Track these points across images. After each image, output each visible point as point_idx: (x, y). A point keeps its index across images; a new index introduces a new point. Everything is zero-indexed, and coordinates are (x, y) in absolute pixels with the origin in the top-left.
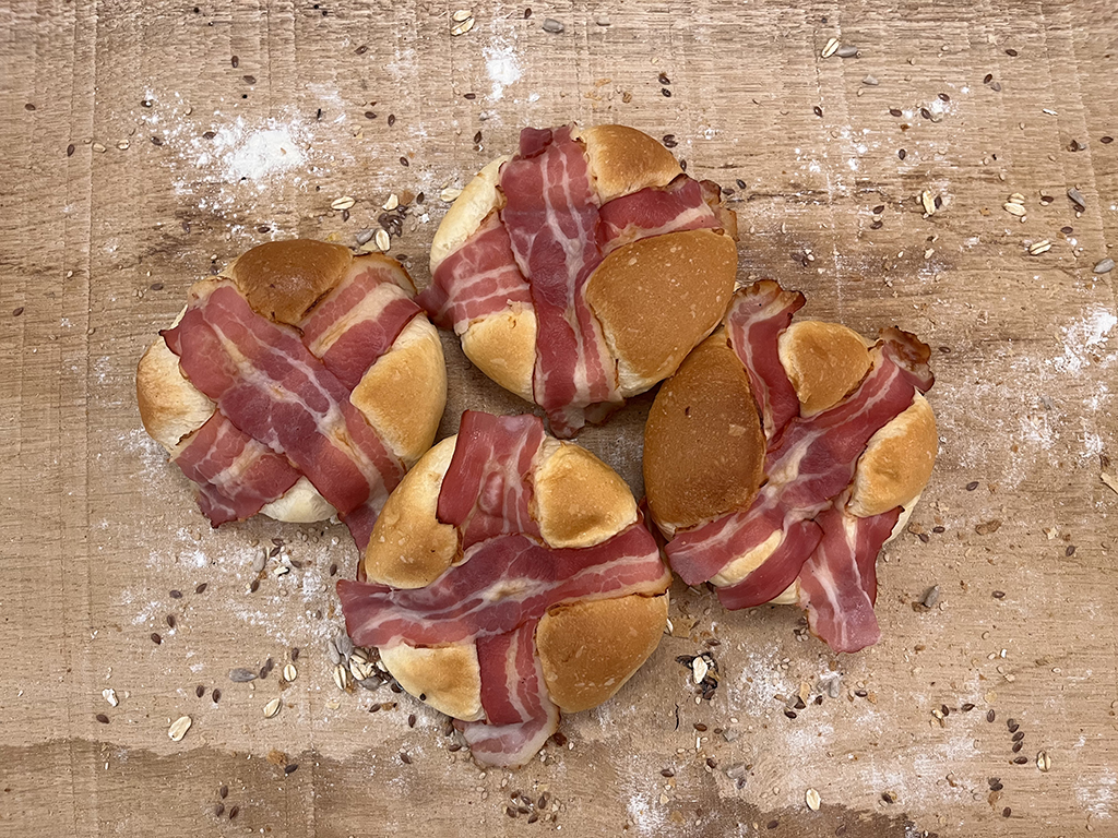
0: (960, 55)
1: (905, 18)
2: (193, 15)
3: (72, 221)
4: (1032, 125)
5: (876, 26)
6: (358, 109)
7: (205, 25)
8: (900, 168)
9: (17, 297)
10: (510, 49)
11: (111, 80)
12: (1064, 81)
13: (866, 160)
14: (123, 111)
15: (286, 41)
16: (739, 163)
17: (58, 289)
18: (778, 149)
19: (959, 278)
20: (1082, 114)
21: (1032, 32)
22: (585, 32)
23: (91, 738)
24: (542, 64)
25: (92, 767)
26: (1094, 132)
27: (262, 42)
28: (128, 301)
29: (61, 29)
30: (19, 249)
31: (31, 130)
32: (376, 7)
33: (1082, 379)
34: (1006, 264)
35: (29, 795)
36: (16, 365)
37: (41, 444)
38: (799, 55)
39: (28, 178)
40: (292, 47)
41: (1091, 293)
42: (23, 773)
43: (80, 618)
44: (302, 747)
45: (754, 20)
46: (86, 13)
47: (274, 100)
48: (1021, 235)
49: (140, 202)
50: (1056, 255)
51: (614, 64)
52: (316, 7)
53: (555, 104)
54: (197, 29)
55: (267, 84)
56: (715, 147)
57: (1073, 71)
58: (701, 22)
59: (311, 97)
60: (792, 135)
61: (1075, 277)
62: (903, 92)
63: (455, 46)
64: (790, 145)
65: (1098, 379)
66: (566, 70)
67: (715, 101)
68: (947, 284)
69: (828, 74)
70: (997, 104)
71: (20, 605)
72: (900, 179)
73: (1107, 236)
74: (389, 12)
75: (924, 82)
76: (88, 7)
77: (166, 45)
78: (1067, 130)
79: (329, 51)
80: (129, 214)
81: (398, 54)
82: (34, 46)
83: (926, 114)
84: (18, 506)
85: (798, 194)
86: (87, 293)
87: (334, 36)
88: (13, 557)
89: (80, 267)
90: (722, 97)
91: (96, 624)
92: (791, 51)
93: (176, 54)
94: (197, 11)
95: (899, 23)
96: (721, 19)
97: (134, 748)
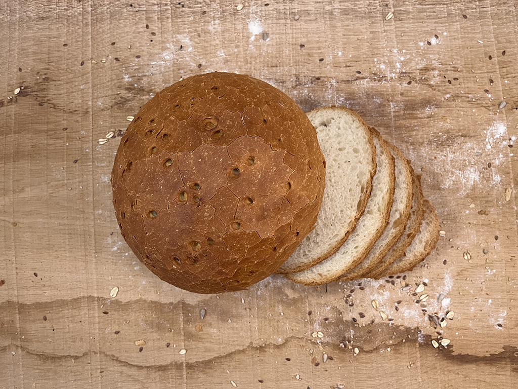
0: (443, 19)
1: (420, 4)
2: (130, 7)
3: (84, 92)
4: (473, 48)
5: (407, 8)
6: (197, 45)
7: (135, 12)
8: (417, 66)
9: (63, 122)
10: (258, 19)
11: (98, 34)
12: (486, 29)
13: (404, 63)
14: (103, 47)
15: (168, 18)
16: (352, 65)
17: (79, 119)
18: (367, 59)
19: (442, 111)
20: (494, 43)
21: (473, 9)
22: (288, 12)
23: (96, 295)
24: (271, 26)
25: (96, 307)
26: (499, 51)
27: (158, 18)
28: (107, 124)
29: (76, 13)
30: (63, 103)
31: (66, 54)
32: (203, 3)
33: (492, 152)
34: (461, 105)
35: (70, 319)
36: (64, 149)
37: (75, 180)
38: (376, 20)
39: (65, 74)
40: (170, 20)
41: (496, 117)
42: (68, 310)
43: (91, 248)
44: (178, 299)
45: (358, 6)
46: (86, 7)
47: (163, 42)
48: (468, 93)
49: (111, 84)
50: (482, 101)
51: (300, 25)
52: (179, 4)
53: (277, 42)
54: (132, 13)
55: (160, 35)
56: (342, 59)
57: (490, 25)
58: (336, 7)
59: (178, 41)
60: (373, 53)
61: (490, 110)
62: (420, 34)
63: (236, 19)
64: (372, 57)
65: (498, 152)
66: (281, 28)
67: (342, 40)
68: (437, 114)
69: (388, 28)
70: (458, 39)
71: (67, 243)
72: (418, 71)
73: (503, 93)
74: (209, 5)
75: (428, 30)
76: (87, 4)
77: (120, 20)
78: (487, 49)
79: (185, 22)
80: (107, 89)
81: (212, 22)
82: (66, 20)
83: (429, 43)
84: (66, 205)
85: (376, 78)
86: (91, 120)
87: (187, 16)
88: (65, 224)
89: (88, 110)
90: (345, 38)
91: (97, 251)
92: (373, 18)
93: (124, 23)
94: (131, 6)
95: (418, 6)
96: (344, 5)
97: (113, 299)
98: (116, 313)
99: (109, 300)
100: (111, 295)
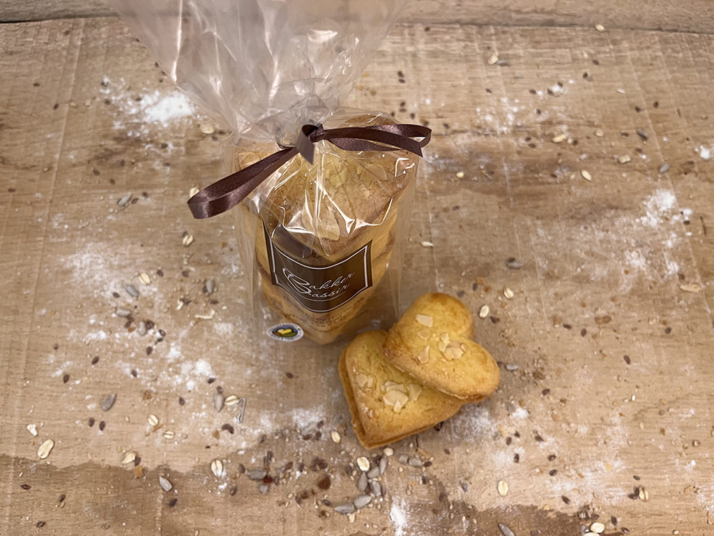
0: (566, 66)
1: (534, 47)
3: (51, 142)
4: (612, 99)
5: (517, 52)
8: (538, 119)
9: (11, 181)
11: (86, 73)
12: (627, 77)
13: (518, 115)
14: (90, 88)
16: (445, 116)
17: (37, 177)
18: (467, 109)
20: (640, 93)
21: (606, 54)
23: (13, 454)
25: (11, 476)
26: (649, 102)
28: (78, 184)
29: (60, 48)
30: (17, 156)
33: (659, 229)
34: (604, 167)
37: (11, 263)
38: (475, 65)
39: (28, 120)
41: (656, 184)
43: (19, 372)
44: (157, 463)
45: (450, 48)
46: (75, 41)
48: (612, 154)
49: (93, 132)
50: (634, 164)
54: (137, 49)
56: (431, 108)
57: (632, 72)
58: (421, 49)
60: (475, 103)
61: (647, 175)
62: (537, 83)
64: (474, 107)
65: (669, 230)
67: (430, 86)
69: (493, 74)
70: (590, 89)
72: (539, 125)
73: (663, 154)
75: (547, 78)
76: (76, 38)
77: (119, 56)
78: (632, 101)
80: (86, 138)
83: (550, 92)
85: (480, 132)
86: (54, 179)
89: (52, 166)
90: (434, 84)
91: (28, 376)
92: (471, 63)
93: (125, 61)
94: (137, 41)
95: (531, 50)
96: (431, 47)
97: (42, 462)
98: (44, 489)
99: (35, 464)
100: (39, 454)
